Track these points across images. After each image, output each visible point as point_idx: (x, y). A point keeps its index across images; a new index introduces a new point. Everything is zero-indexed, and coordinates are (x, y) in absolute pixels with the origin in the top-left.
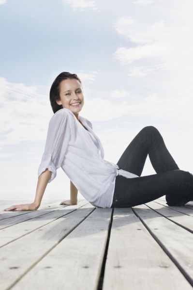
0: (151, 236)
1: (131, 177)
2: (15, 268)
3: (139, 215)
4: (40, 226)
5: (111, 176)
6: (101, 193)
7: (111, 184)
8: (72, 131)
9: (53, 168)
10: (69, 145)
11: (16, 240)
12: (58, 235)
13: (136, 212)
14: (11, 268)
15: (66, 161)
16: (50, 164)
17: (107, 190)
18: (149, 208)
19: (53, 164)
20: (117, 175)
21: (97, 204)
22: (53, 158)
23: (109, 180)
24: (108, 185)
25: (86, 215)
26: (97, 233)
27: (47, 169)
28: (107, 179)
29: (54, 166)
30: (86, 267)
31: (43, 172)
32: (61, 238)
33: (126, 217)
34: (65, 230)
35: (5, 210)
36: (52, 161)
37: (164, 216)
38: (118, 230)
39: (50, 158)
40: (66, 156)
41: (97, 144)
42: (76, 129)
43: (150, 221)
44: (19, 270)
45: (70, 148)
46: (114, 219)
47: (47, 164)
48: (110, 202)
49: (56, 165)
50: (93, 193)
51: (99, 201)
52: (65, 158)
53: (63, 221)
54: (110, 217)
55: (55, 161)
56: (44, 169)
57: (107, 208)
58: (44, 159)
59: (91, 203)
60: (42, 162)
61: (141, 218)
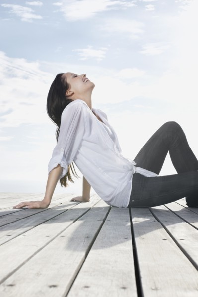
0: (179, 249)
1: (150, 176)
2: (54, 286)
3: (159, 218)
4: (60, 231)
5: (128, 174)
6: (117, 192)
7: (128, 183)
8: (87, 124)
9: (65, 165)
10: (83, 140)
11: (41, 249)
12: (82, 243)
13: (155, 214)
14: (51, 286)
15: (79, 156)
16: (63, 160)
17: (124, 189)
18: (168, 209)
19: (65, 160)
20: (134, 173)
21: (112, 203)
22: (65, 153)
23: (126, 178)
24: (125, 184)
25: (104, 217)
26: (122, 242)
27: (59, 165)
28: (123, 178)
29: (66, 162)
30: (124, 288)
31: (55, 168)
32: (87, 248)
33: (146, 221)
34: (88, 237)
35: (15, 208)
36: (64, 156)
37: (186, 221)
38: (143, 239)
39: (63, 153)
40: (79, 151)
41: (113, 137)
42: (91, 122)
43: (173, 228)
44: (58, 288)
45: (84, 142)
46: (134, 223)
47: (59, 159)
48: (127, 202)
49: (68, 160)
50: (108, 191)
51: (114, 199)
52: (78, 153)
53: (82, 225)
54: (129, 220)
55: (67, 156)
56: (55, 165)
57: (122, 207)
58: (55, 153)
59: (106, 202)
60: (53, 157)
61: (163, 223)
